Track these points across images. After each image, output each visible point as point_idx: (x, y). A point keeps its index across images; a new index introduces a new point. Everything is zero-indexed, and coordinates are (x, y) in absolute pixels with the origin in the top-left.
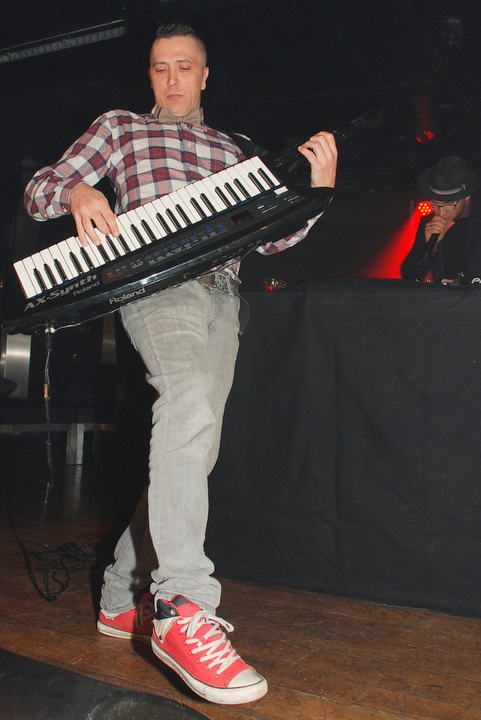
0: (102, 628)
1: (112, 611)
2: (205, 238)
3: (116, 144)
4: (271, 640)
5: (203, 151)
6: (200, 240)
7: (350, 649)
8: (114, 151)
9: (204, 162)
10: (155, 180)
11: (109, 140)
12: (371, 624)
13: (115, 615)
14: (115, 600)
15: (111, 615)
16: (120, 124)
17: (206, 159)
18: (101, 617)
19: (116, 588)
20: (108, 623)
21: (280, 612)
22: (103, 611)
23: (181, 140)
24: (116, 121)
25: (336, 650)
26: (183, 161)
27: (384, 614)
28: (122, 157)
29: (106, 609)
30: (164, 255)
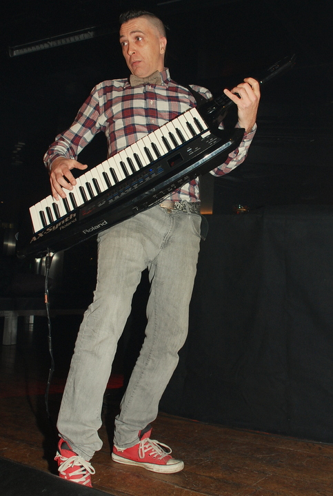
0: (115, 457)
1: (122, 446)
2: (148, 179)
3: (102, 110)
4: (238, 468)
5: (163, 106)
6: (144, 180)
7: (295, 475)
8: (100, 115)
9: (163, 114)
10: (126, 135)
11: (97, 108)
12: (311, 457)
13: (124, 449)
14: (123, 438)
15: (122, 449)
16: (105, 94)
17: (165, 111)
18: (114, 450)
19: (123, 430)
20: (120, 454)
21: (244, 447)
22: (115, 445)
23: (145, 100)
24: (102, 92)
25: (285, 475)
26: (146, 116)
27: (320, 449)
28: (106, 119)
29: (117, 444)
30: (119, 195)
